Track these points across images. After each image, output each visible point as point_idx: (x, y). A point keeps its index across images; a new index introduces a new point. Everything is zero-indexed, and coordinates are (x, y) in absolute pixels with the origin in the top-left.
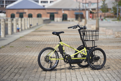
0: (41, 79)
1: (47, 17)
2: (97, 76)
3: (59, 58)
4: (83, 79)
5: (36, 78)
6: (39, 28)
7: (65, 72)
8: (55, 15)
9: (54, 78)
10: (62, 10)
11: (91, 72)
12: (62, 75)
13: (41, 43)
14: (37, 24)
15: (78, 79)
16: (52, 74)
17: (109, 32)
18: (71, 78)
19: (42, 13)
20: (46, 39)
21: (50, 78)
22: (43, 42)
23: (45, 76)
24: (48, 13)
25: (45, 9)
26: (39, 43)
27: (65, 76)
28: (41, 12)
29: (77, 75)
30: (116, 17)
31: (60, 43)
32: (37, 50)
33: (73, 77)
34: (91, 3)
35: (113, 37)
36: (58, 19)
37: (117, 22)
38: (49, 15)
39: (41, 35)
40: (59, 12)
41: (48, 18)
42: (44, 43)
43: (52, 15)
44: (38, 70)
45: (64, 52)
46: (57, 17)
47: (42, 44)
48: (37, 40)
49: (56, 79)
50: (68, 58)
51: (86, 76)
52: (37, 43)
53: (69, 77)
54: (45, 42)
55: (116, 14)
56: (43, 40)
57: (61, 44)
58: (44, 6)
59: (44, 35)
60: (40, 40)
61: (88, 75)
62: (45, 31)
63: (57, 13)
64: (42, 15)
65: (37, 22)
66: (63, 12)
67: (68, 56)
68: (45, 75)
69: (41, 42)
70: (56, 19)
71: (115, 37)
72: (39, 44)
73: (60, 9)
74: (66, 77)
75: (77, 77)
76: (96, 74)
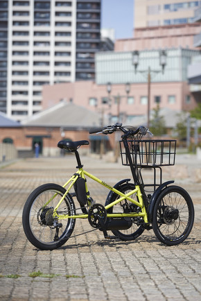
0: (24, 268)
1: (26, 145)
2: (183, 260)
3: (75, 214)
4: (144, 268)
5: (11, 266)
6: (8, 166)
7: (90, 252)
8: (45, 141)
9: (63, 264)
10: (61, 129)
11: (161, 252)
12: (82, 258)
13: (17, 191)
14: (4, 158)
15: (131, 267)
16: (54, 255)
17: (178, 172)
18: (109, 264)
19: (13, 137)
20: (27, 185)
21: (51, 266)
22: (21, 189)
23: (36, 261)
24: (28, 137)
25: (20, 128)
26: (11, 191)
27: (92, 260)
28: (12, 134)
29: (126, 259)
30: (184, 146)
31: (79, 172)
32: (7, 205)
33: (114, 262)
34: (127, 116)
35: (191, 182)
36: (51, 150)
37: (188, 156)
38: (30, 141)
39: (14, 178)
40: (54, 134)
41: (29, 148)
42: (22, 191)
43: (37, 140)
44: (15, 247)
45: (88, 197)
46: (50, 146)
47: (18, 193)
48: (6, 185)
49: (68, 268)
50: (98, 213)
51: (151, 261)
52: (5, 191)
53: (105, 263)
54: (27, 189)
55: (185, 139)
56: (20, 187)
57: (81, 174)
58: (19, 121)
59: (21, 177)
60: (13, 186)
61: (155, 259)
62: (23, 170)
63: (49, 137)
64: (15, 141)
65: (4, 154)
66: (63, 134)
67: (98, 208)
68: (34, 257)
69: (15, 190)
70: (46, 150)
71: (197, 180)
72: (11, 194)
73: (57, 128)
74: (95, 264)
75: (127, 263)
76: (178, 255)
